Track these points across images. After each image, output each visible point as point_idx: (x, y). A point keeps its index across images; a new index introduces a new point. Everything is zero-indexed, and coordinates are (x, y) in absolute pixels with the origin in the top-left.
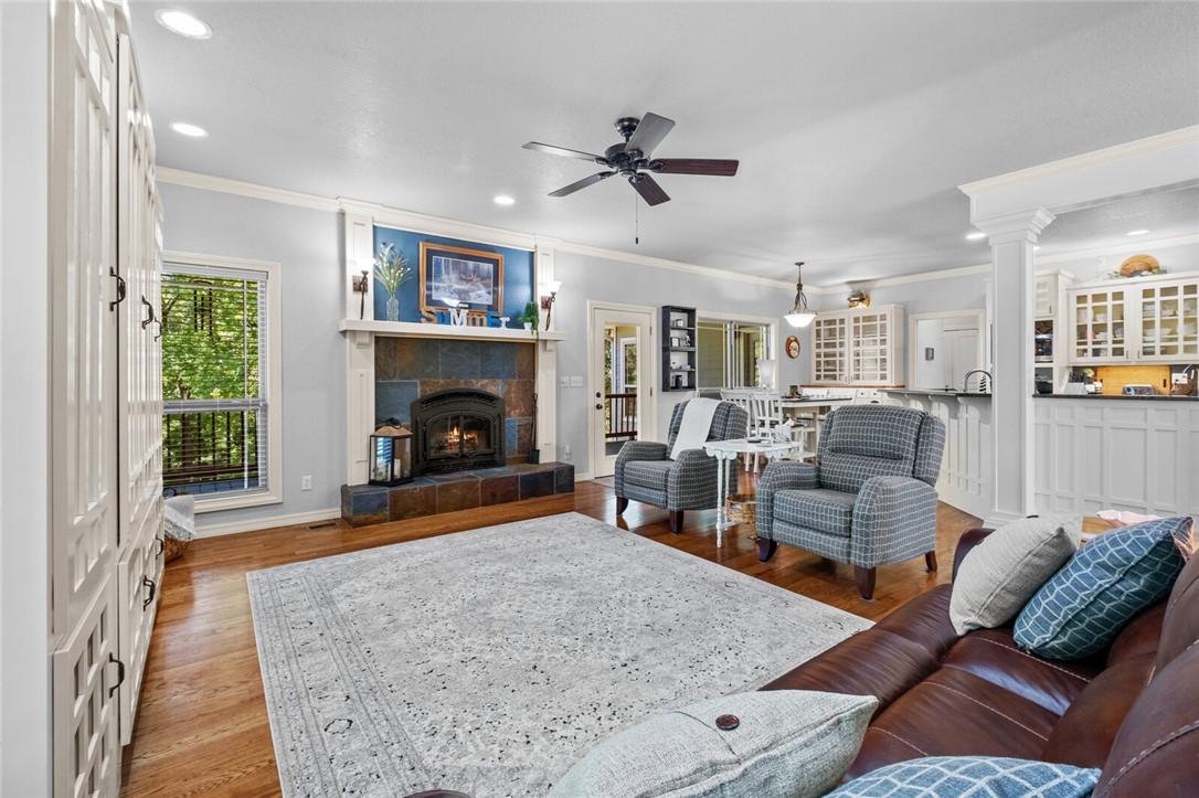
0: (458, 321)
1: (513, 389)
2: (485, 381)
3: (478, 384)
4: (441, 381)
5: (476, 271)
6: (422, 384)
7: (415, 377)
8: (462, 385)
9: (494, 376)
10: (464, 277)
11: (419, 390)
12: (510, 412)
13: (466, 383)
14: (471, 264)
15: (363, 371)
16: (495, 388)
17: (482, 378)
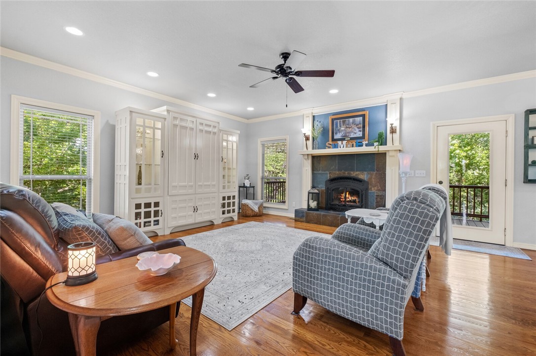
0: (342, 146)
1: (373, 177)
2: (357, 173)
3: (354, 174)
4: (337, 172)
5: (354, 123)
6: (329, 174)
7: (327, 171)
8: (346, 174)
9: (363, 170)
10: (348, 126)
11: (328, 175)
12: (371, 188)
13: (348, 173)
14: (351, 120)
15: (307, 168)
16: (364, 176)
17: (357, 171)
